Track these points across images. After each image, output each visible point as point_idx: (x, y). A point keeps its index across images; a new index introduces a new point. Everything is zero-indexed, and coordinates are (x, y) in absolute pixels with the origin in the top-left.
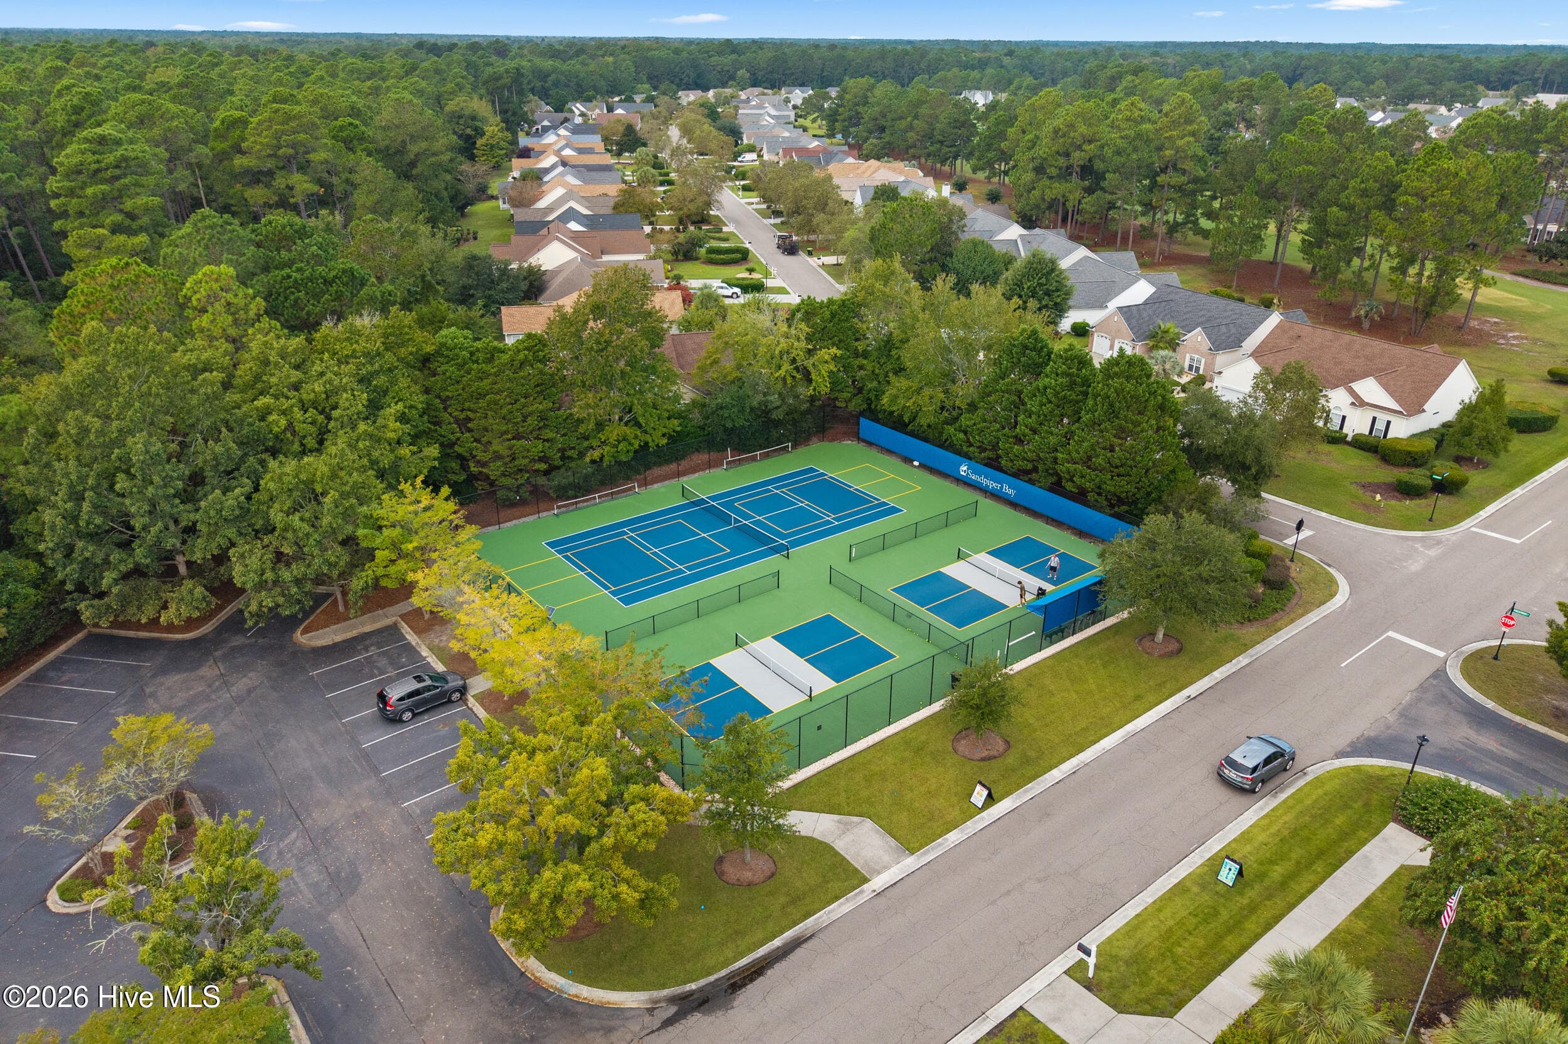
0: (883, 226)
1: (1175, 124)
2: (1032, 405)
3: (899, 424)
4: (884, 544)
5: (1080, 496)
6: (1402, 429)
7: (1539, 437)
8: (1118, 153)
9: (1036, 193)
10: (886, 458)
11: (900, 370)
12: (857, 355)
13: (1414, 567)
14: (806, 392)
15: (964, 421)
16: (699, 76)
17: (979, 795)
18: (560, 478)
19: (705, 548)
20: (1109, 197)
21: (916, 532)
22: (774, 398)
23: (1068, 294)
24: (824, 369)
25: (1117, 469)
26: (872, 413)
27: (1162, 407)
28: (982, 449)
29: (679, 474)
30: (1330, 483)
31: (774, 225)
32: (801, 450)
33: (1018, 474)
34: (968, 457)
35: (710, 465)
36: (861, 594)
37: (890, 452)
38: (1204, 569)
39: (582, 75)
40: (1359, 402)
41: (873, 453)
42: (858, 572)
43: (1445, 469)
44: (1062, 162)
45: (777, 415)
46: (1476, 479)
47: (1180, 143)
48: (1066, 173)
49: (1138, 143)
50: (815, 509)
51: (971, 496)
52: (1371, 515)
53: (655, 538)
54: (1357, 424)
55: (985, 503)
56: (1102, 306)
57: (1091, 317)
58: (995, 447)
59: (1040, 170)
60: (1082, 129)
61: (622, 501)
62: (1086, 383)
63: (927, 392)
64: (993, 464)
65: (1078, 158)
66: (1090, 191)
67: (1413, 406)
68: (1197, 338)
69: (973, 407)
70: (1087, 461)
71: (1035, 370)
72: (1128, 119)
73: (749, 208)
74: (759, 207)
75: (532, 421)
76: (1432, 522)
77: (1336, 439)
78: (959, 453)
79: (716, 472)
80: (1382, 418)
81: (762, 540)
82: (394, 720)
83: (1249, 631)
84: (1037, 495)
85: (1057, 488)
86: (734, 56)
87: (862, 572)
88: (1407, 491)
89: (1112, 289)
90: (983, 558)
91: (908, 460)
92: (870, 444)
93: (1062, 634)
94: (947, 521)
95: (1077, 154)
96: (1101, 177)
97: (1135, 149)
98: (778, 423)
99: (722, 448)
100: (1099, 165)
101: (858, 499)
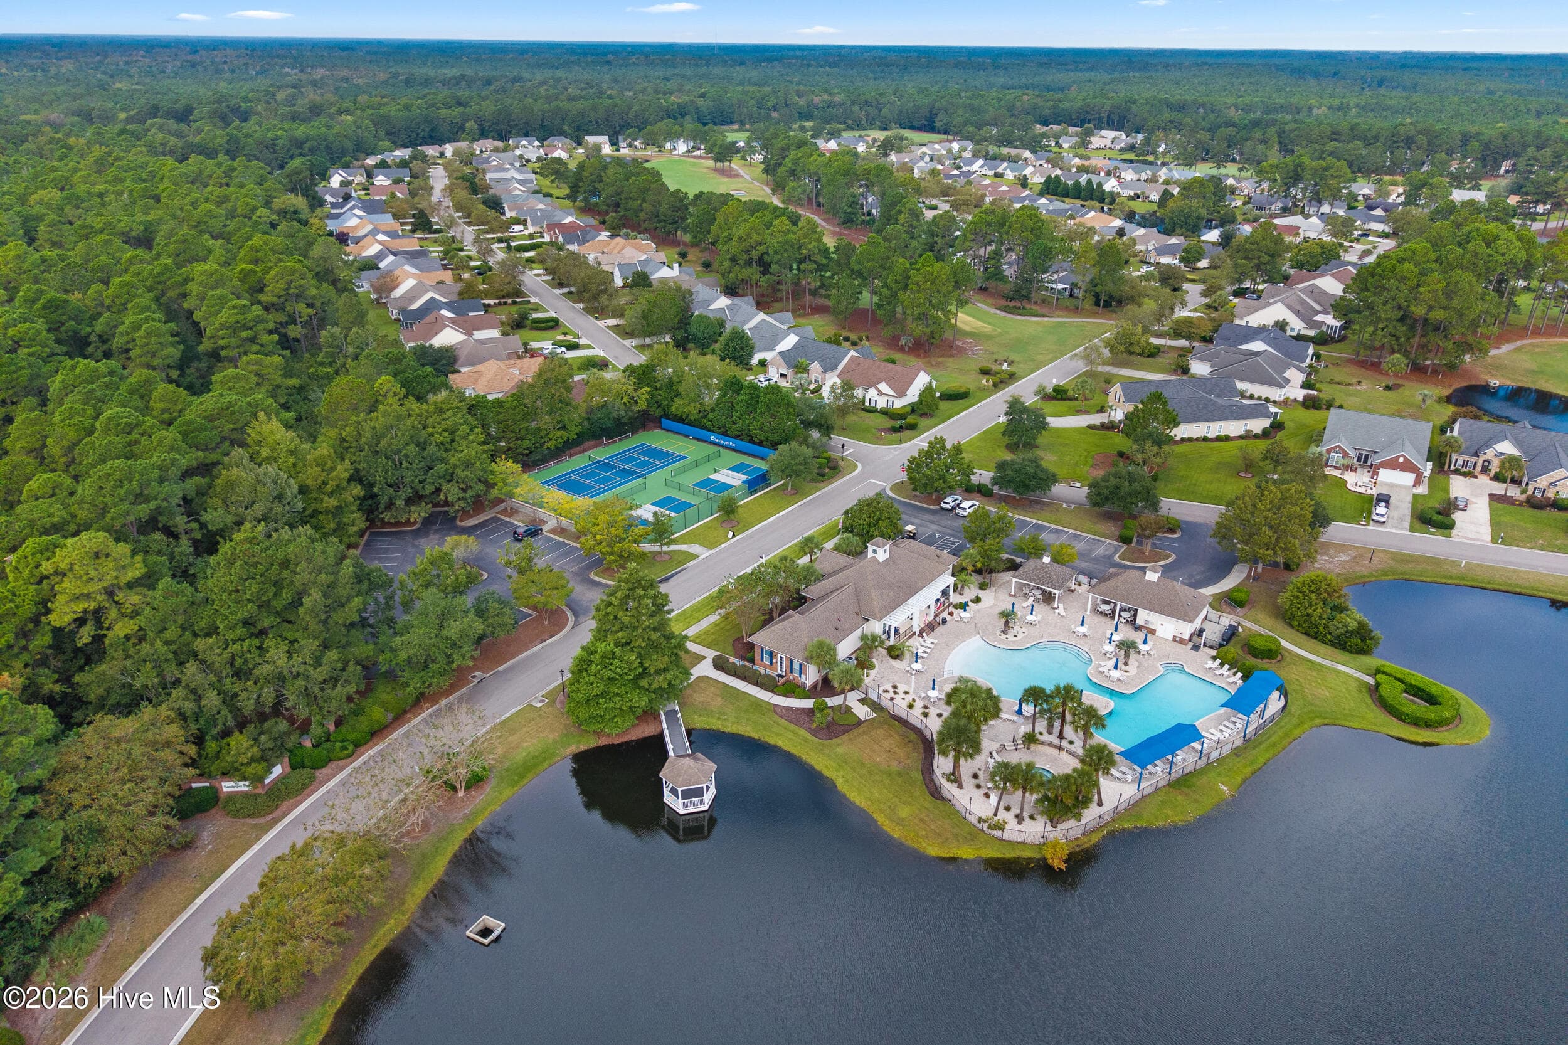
0: (649, 310)
1: (805, 236)
2: (737, 407)
3: (680, 420)
4: (684, 470)
5: (760, 444)
6: (899, 404)
7: (960, 401)
8: (776, 252)
9: (732, 275)
10: (676, 436)
11: (678, 395)
12: (656, 389)
13: (887, 458)
14: (636, 408)
15: (711, 416)
16: (433, 130)
17: (730, 534)
18: (534, 457)
19: (610, 479)
20: (775, 278)
21: (697, 464)
22: (622, 413)
23: (753, 348)
24: (643, 397)
25: (773, 431)
26: (667, 416)
27: (788, 404)
28: (719, 428)
29: (584, 451)
30: (867, 430)
31: (563, 294)
32: (636, 436)
33: (736, 437)
34: (713, 432)
35: (596, 446)
36: (679, 487)
37: (677, 433)
38: (798, 461)
39: (331, 138)
40: (881, 393)
41: (670, 434)
42: (678, 479)
43: (911, 419)
44: (745, 256)
45: (625, 420)
46: (923, 422)
47: (809, 246)
48: (749, 263)
49: (787, 247)
50: (650, 460)
51: (717, 448)
52: (878, 441)
53: (587, 477)
54: (882, 403)
55: (723, 451)
56: (773, 349)
57: (768, 356)
58: (725, 427)
59: (733, 259)
60: (755, 237)
61: (561, 465)
62: (758, 396)
63: (692, 404)
64: (725, 434)
65: (754, 254)
66: (764, 273)
67: (901, 394)
68: (815, 367)
69: (713, 410)
70: (761, 429)
71: (738, 392)
72: (780, 231)
73: (539, 279)
74: (544, 278)
75: (523, 431)
76: (901, 442)
77: (873, 410)
78: (709, 430)
79: (601, 449)
80: (891, 399)
81: (632, 473)
82: (518, 540)
83: (822, 485)
84: (744, 445)
85: (751, 441)
86: (460, 109)
87: (680, 479)
88: (895, 430)
89: (777, 338)
90: (725, 471)
91: (687, 436)
92: (668, 430)
93: (755, 491)
94: (708, 459)
95: (754, 252)
96: (769, 265)
97: (786, 250)
98: (625, 424)
99: (600, 437)
100: (767, 258)
101: (668, 454)
